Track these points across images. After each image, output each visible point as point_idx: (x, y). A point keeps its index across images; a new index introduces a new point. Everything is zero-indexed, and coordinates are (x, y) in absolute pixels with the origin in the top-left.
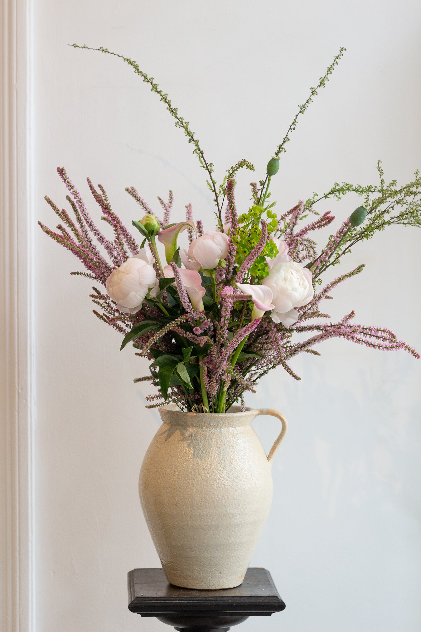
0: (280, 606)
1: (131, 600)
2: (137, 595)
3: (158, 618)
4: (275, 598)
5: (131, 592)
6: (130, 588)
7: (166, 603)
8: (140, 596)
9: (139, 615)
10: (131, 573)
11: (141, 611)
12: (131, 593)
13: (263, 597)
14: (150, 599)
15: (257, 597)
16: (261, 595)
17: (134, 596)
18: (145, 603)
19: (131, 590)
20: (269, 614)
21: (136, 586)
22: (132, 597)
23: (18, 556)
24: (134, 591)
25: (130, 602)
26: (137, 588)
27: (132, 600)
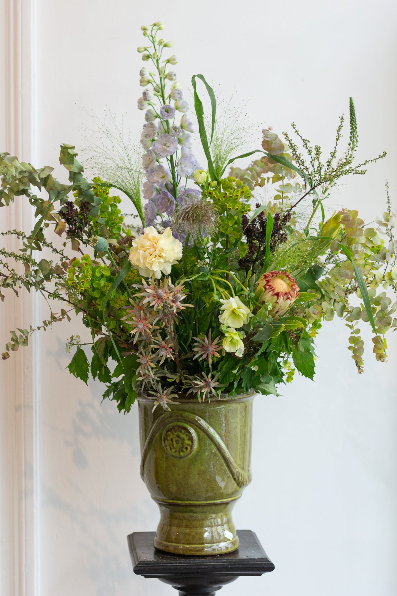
0: (270, 567)
1: (135, 563)
2: (141, 559)
3: (159, 579)
4: (265, 560)
5: (133, 555)
6: (132, 551)
7: (167, 566)
8: (144, 560)
9: (143, 577)
10: (131, 536)
11: (144, 574)
12: (134, 557)
13: (254, 559)
14: (152, 562)
15: (249, 559)
16: (252, 558)
17: (138, 560)
18: (148, 566)
19: (133, 553)
20: (260, 575)
21: (137, 549)
22: (136, 561)
23: (24, 520)
24: (136, 554)
25: (135, 566)
26: (139, 551)
27: (137, 564)
